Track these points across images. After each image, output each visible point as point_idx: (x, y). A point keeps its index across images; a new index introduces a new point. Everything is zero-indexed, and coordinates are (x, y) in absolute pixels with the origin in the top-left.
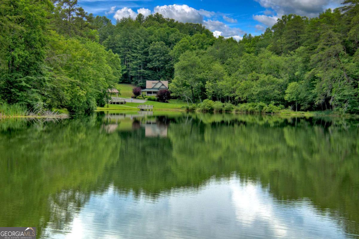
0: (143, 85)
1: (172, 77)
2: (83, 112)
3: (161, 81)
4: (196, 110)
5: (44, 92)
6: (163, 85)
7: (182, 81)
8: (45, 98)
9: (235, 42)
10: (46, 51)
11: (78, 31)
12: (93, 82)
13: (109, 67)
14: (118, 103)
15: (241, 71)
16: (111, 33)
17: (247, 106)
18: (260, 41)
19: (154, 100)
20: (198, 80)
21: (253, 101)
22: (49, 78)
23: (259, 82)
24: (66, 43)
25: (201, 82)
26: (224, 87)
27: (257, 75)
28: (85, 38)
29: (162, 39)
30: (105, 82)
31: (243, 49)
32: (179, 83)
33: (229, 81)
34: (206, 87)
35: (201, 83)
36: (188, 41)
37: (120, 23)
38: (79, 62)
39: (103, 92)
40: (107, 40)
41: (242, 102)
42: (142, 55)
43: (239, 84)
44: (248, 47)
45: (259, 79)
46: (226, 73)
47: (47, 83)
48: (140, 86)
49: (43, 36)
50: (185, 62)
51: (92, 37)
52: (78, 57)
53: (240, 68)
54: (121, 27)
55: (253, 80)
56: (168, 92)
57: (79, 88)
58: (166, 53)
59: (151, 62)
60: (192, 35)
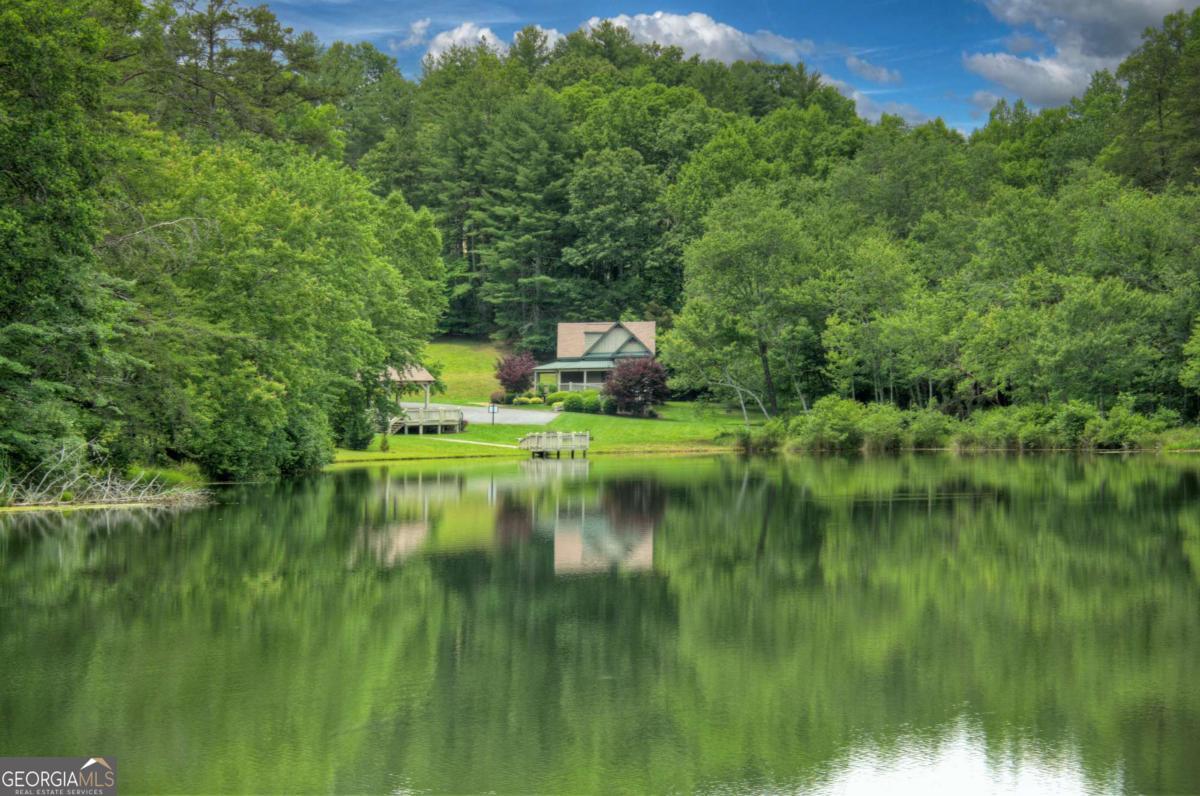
0: (541, 342)
1: (672, 300)
2: (271, 475)
3: (624, 323)
4: (782, 445)
5: (93, 395)
6: (633, 340)
7: (719, 320)
8: (96, 420)
9: (955, 138)
10: (100, 208)
11: (251, 113)
12: (318, 337)
13: (390, 267)
14: (430, 430)
15: (981, 268)
16: (402, 118)
17: (1015, 421)
18: (1067, 130)
19: (594, 410)
20: (793, 312)
21: (1039, 395)
22: (115, 329)
23: (1065, 313)
24: (196, 166)
25: (803, 320)
26: (910, 338)
27: (1054, 280)
28: (281, 144)
29: (630, 136)
30: (373, 337)
31: (989, 169)
32: (706, 328)
33: (930, 313)
34: (825, 343)
35: (803, 326)
36: (743, 141)
37: (440, 73)
38: (254, 251)
39: (365, 382)
40: (383, 151)
41: (987, 405)
42: (537, 208)
43: (973, 323)
44: (1010, 160)
45: (1062, 297)
46: (917, 276)
47: (106, 350)
48: (531, 346)
49: (89, 141)
50: (732, 234)
51: (312, 140)
52: (252, 228)
53: (978, 253)
54: (442, 90)
55: (1035, 305)
56: (657, 371)
57: (254, 369)
58: (644, 199)
59: (579, 242)
60: (765, 113)
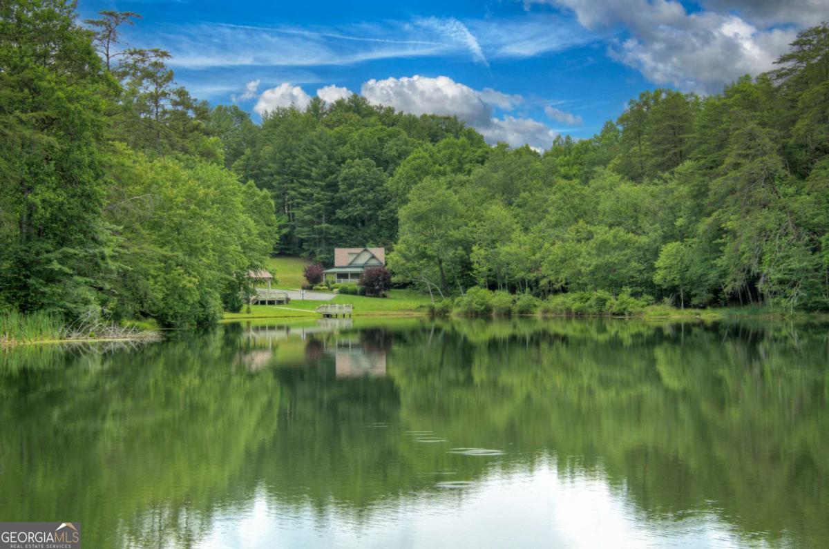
0: (327, 258)
1: (393, 237)
2: (192, 325)
3: (368, 249)
4: (451, 312)
5: (103, 284)
6: (373, 257)
7: (417, 247)
8: (105, 296)
9: (536, 155)
10: (104, 190)
11: (178, 141)
12: (214, 255)
13: (249, 219)
14: (271, 303)
15: (550, 221)
16: (252, 143)
17: (569, 300)
18: (593, 151)
19: (354, 293)
20: (455, 243)
21: (582, 287)
22: (113, 251)
23: (595, 245)
24: (151, 169)
25: (460, 248)
26: (515, 257)
27: (588, 228)
28: (193, 157)
29: (367, 152)
30: (241, 255)
31: (553, 171)
32: (411, 252)
33: (525, 245)
34: (472, 260)
35: (460, 251)
36: (427, 155)
37: (271, 120)
38: (181, 211)
39: (238, 277)
40: (244, 160)
41: (556, 292)
42: (322, 190)
43: (547, 250)
44: (564, 166)
45: (592, 237)
46: (518, 225)
47: (109, 261)
48: (321, 260)
49: (98, 156)
50: (423, 203)
51: (208, 155)
52: (180, 199)
53: (549, 214)
54: (272, 129)
55: (579, 241)
56: (386, 273)
57: (182, 271)
58: (377, 185)
59: (344, 207)
60: (437, 142)
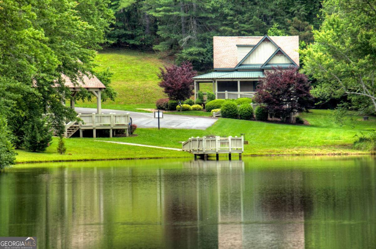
0: (200, 54)
3: (271, 37)
6: (279, 52)
14: (103, 133)
19: (248, 116)
30: (46, 46)
32: (343, 43)
39: (40, 88)
48: (190, 58)
56: (301, 81)
